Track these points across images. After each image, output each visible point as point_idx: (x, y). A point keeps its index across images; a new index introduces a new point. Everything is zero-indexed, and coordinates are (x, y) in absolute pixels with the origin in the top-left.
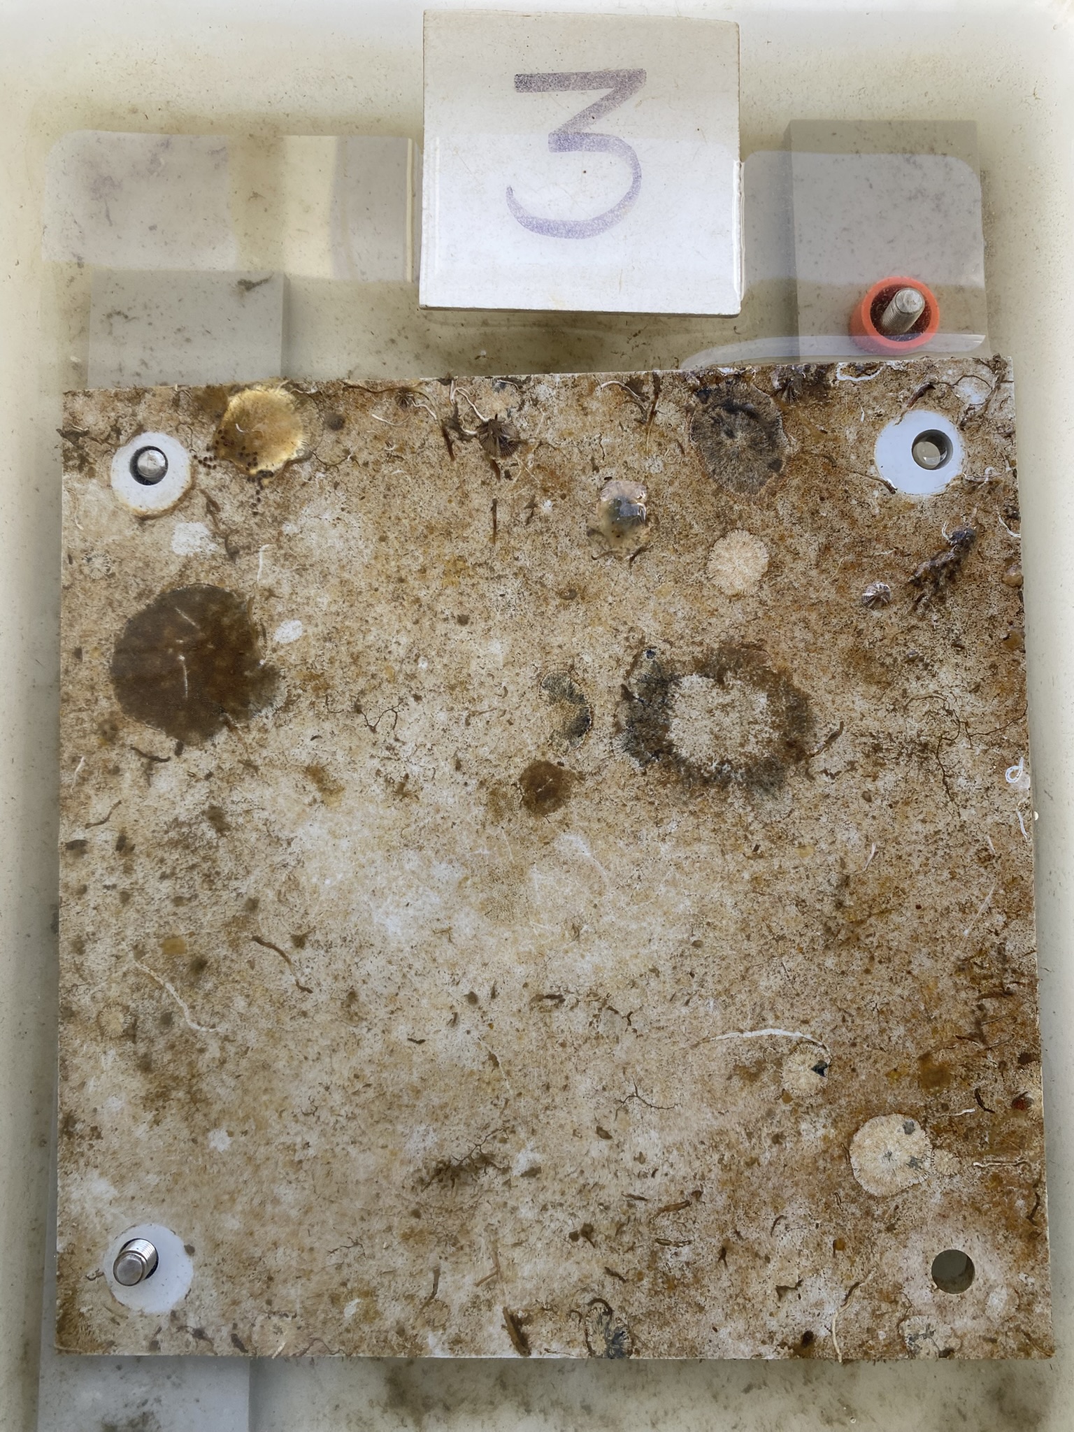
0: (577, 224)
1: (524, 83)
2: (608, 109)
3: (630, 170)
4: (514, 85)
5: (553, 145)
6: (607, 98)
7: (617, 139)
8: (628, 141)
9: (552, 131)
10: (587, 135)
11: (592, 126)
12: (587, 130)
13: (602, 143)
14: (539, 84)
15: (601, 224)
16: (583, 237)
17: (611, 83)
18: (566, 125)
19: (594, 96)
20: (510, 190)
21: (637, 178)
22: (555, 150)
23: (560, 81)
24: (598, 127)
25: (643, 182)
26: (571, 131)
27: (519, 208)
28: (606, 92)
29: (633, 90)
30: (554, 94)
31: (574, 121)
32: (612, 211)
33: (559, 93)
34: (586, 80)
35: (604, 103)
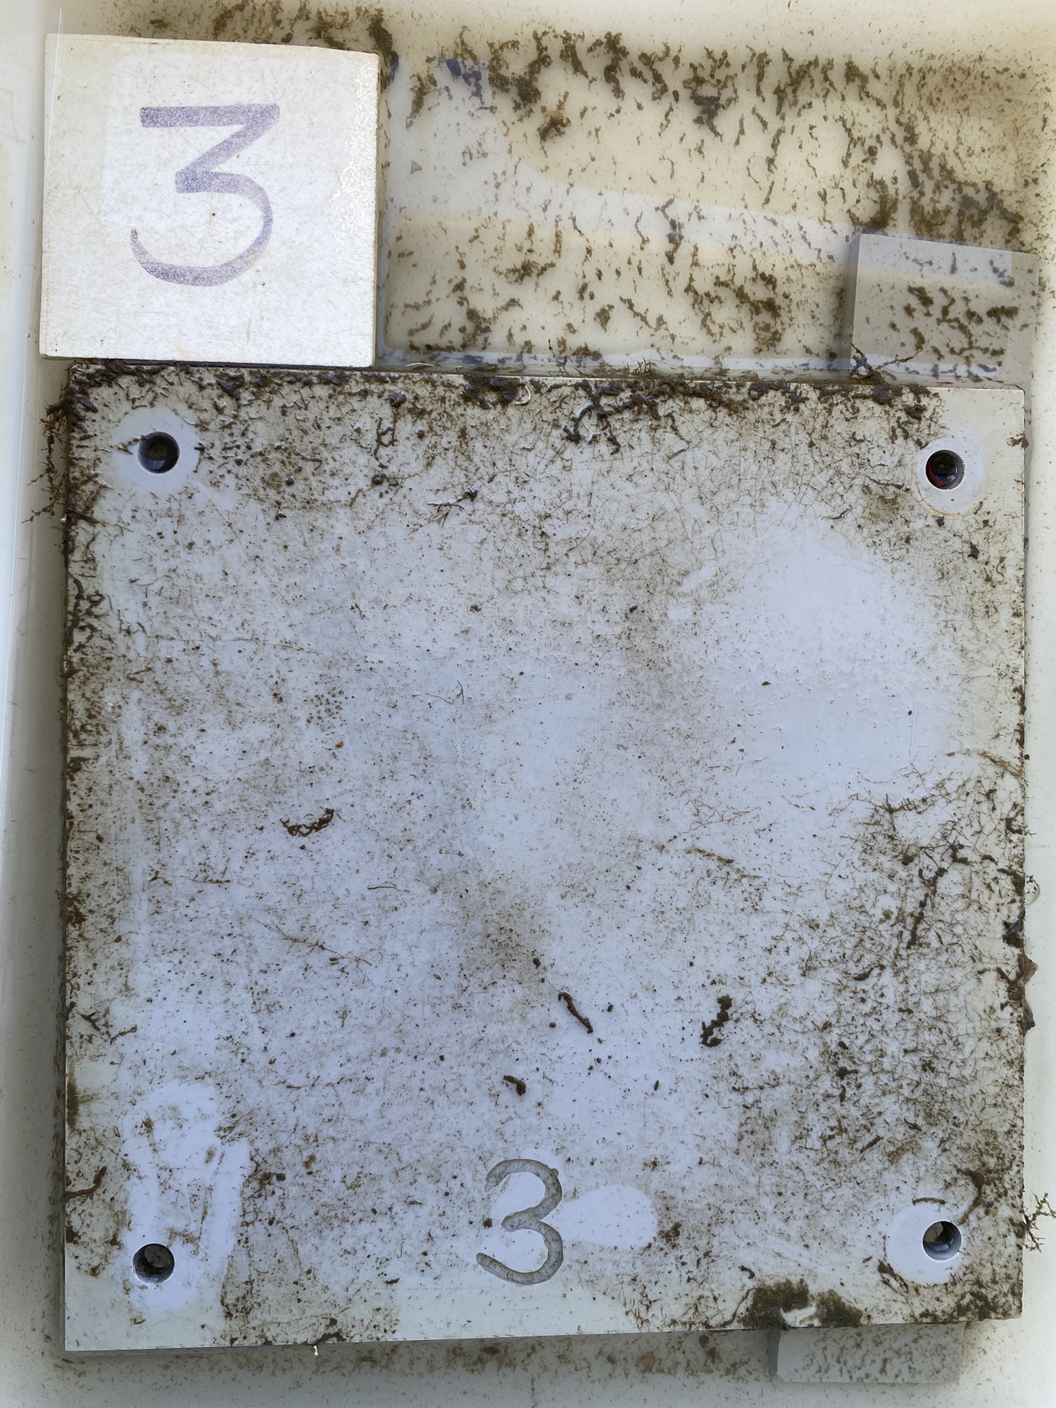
0: (205, 270)
1: (150, 117)
2: (239, 147)
3: (259, 213)
4: (139, 120)
5: (181, 185)
6: (238, 135)
7: (249, 180)
8: (259, 181)
9: (179, 170)
10: (217, 175)
11: (223, 166)
12: (216, 170)
13: (232, 184)
14: (167, 118)
15: (229, 271)
16: (211, 284)
17: (242, 119)
18: (194, 164)
19: (225, 132)
20: (135, 233)
21: (268, 221)
22: (180, 190)
23: (189, 116)
24: (229, 166)
25: (275, 226)
26: (199, 170)
27: (144, 253)
28: (236, 128)
29: (266, 127)
30: (182, 130)
31: (202, 160)
32: (241, 257)
33: (188, 129)
34: (216, 115)
35: (235, 140)
